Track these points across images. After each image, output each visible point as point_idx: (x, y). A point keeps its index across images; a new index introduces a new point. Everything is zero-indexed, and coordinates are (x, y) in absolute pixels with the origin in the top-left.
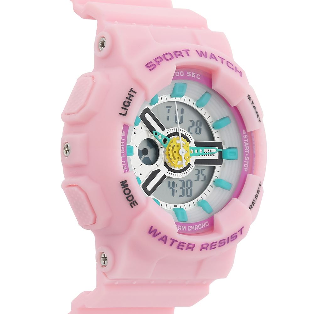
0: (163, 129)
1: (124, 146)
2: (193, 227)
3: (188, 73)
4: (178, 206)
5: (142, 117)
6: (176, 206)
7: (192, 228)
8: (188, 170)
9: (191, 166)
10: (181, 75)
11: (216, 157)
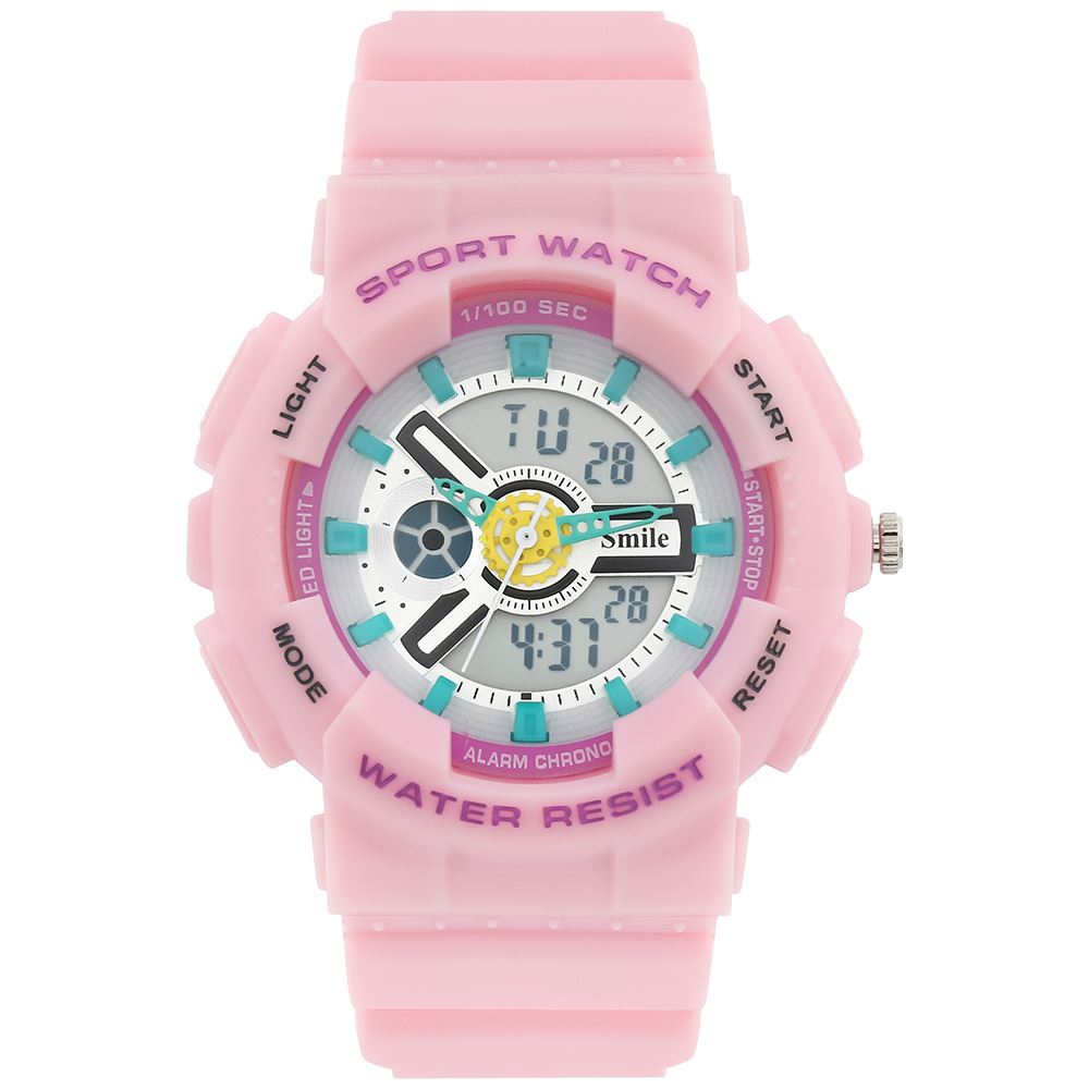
0: (480, 472)
1: (309, 524)
2: (553, 757)
3: (541, 305)
4: (536, 697)
5: (406, 439)
6: (526, 696)
7: (551, 761)
8: (569, 589)
9: (578, 579)
10: (501, 313)
11: (673, 549)
